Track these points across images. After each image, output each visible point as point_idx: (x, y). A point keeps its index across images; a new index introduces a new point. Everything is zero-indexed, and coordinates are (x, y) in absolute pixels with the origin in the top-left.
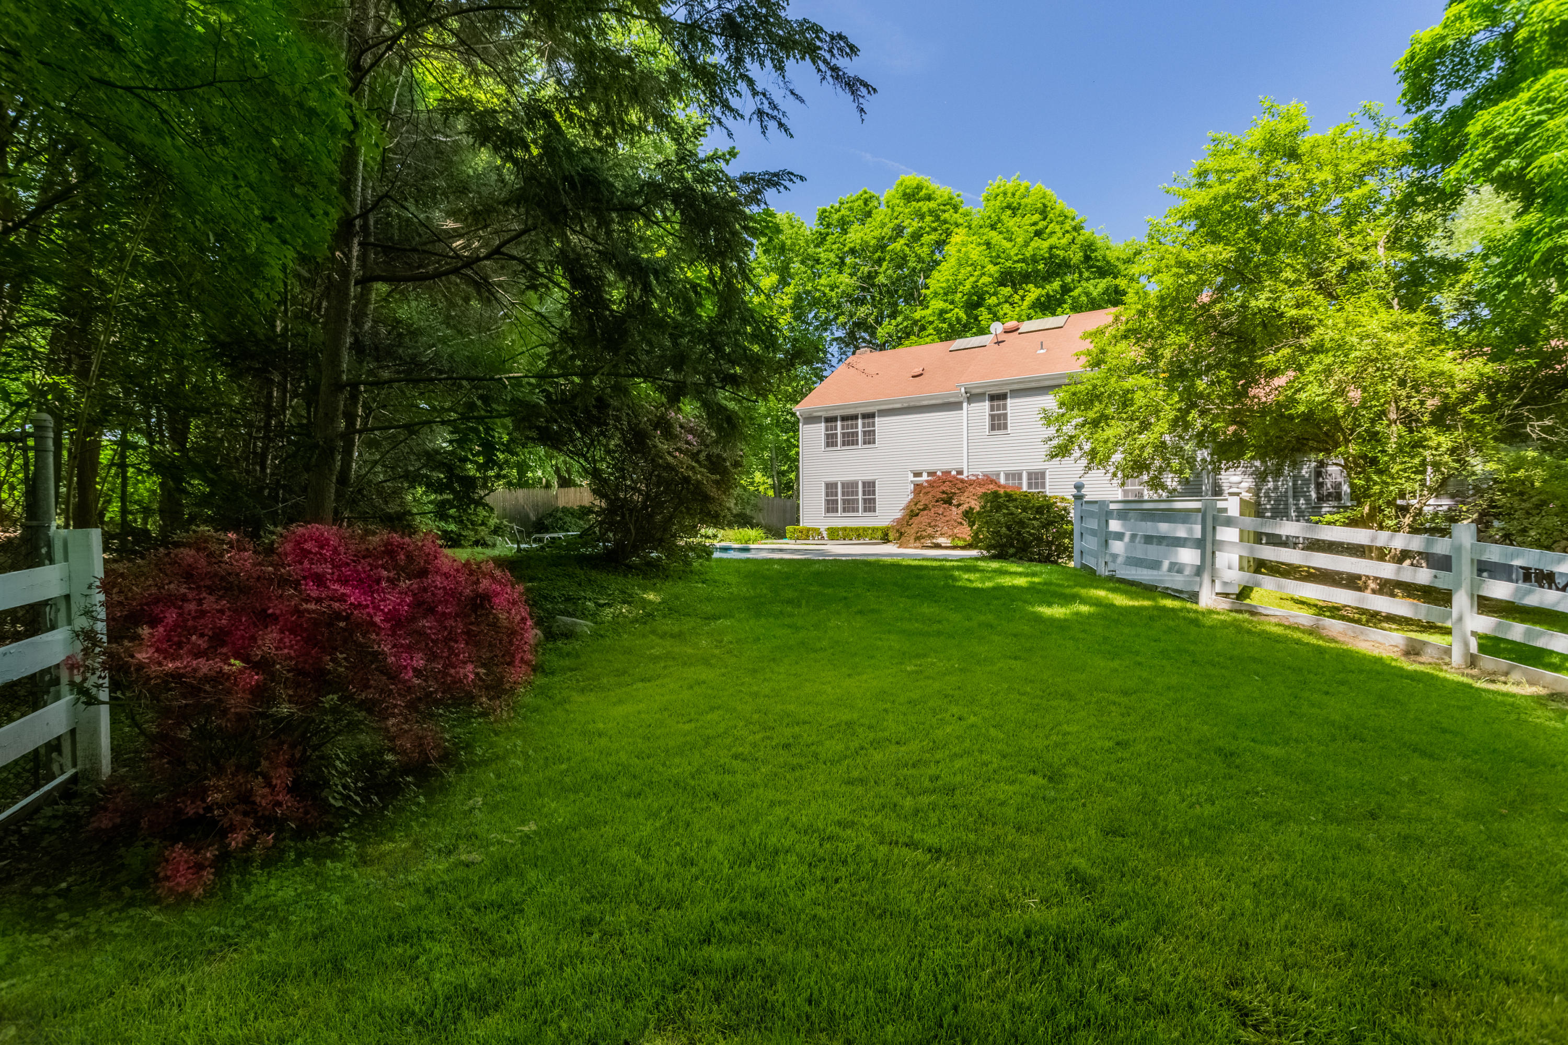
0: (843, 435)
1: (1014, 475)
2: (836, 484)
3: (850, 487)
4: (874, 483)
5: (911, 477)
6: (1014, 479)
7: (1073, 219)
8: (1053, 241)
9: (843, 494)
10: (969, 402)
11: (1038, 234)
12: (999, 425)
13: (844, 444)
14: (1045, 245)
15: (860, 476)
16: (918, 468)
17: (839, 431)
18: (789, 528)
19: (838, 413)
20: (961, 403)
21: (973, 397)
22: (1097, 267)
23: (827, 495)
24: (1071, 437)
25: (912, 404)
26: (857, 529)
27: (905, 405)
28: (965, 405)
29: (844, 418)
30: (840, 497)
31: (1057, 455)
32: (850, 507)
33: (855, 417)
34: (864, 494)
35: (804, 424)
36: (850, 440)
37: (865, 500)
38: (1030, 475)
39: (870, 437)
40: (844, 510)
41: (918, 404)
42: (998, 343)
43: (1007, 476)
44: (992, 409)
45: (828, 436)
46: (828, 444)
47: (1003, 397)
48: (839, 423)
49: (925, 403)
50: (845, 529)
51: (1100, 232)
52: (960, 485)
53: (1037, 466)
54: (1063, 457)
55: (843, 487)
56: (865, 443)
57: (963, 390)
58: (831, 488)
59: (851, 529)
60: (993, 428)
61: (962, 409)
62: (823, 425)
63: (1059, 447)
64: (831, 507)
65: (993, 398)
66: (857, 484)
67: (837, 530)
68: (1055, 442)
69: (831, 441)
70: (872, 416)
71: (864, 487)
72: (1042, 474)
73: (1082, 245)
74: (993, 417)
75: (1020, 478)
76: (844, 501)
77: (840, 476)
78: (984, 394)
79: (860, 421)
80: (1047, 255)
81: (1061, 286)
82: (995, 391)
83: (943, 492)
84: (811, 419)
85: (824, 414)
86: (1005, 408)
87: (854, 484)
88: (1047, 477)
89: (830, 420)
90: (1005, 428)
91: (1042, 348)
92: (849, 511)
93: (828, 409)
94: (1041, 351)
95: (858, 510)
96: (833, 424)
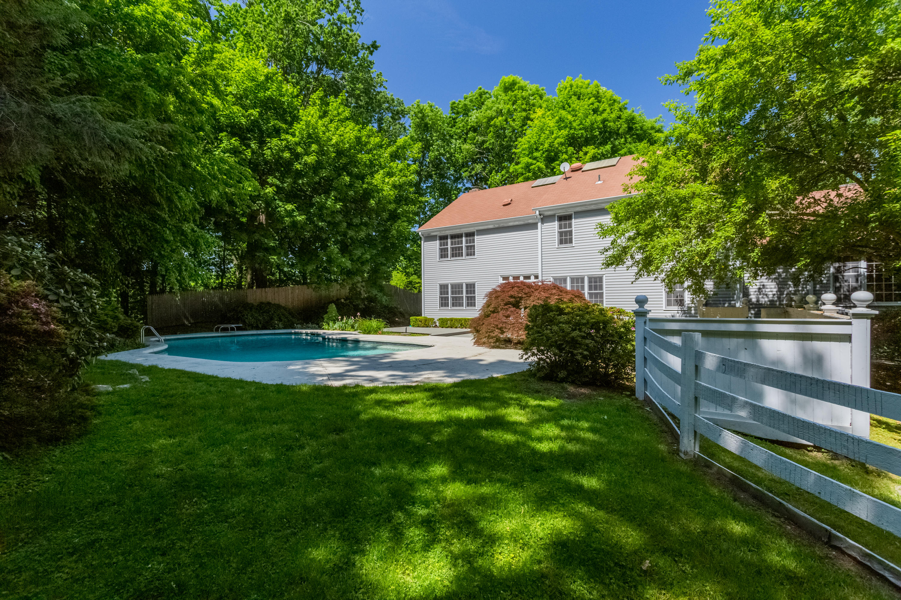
0: (452, 249)
1: (577, 279)
2: (447, 286)
3: (457, 288)
4: (474, 285)
5: (501, 281)
6: (578, 282)
7: (619, 103)
8: (605, 115)
9: (452, 293)
10: (543, 223)
11: (595, 111)
12: (566, 240)
13: (453, 256)
14: (599, 118)
15: (464, 280)
16: (506, 274)
17: (449, 246)
18: (412, 318)
19: (448, 233)
20: (536, 224)
21: (545, 218)
22: (637, 134)
23: (441, 294)
24: (625, 248)
25: (501, 225)
26: (460, 320)
27: (497, 226)
28: (539, 224)
29: (453, 237)
30: (450, 295)
31: (612, 264)
32: (457, 302)
33: (460, 236)
34: (467, 293)
35: (425, 242)
36: (457, 253)
37: (468, 297)
38: (590, 279)
39: (471, 251)
40: (453, 305)
41: (505, 225)
42: (566, 178)
43: (573, 280)
44: (560, 227)
45: (441, 250)
46: (442, 256)
47: (568, 218)
48: (449, 241)
49: (511, 224)
50: (451, 320)
51: (637, 111)
52: (527, 290)
53: (597, 272)
54: (618, 265)
55: (452, 288)
56: (468, 255)
57: (537, 213)
58: (443, 288)
59: (456, 320)
60: (561, 242)
61: (537, 228)
62: (438, 242)
63: (613, 256)
64: (444, 303)
65: (561, 218)
66: (462, 285)
67: (447, 320)
68: (610, 253)
69: (443, 254)
70: (470, 235)
71: (467, 287)
72: (601, 279)
73: (627, 120)
74: (561, 234)
75: (583, 282)
76: (453, 298)
77: (450, 281)
78: (554, 216)
79: (464, 239)
80: (601, 126)
81: (612, 148)
82: (562, 213)
83: (511, 297)
84: (430, 238)
85: (438, 234)
86: (570, 226)
87: (460, 286)
88: (604, 281)
89: (443, 238)
90: (571, 242)
91: (599, 180)
92: (456, 306)
93: (440, 230)
94: (599, 182)
95: (463, 306)
96: (445, 241)
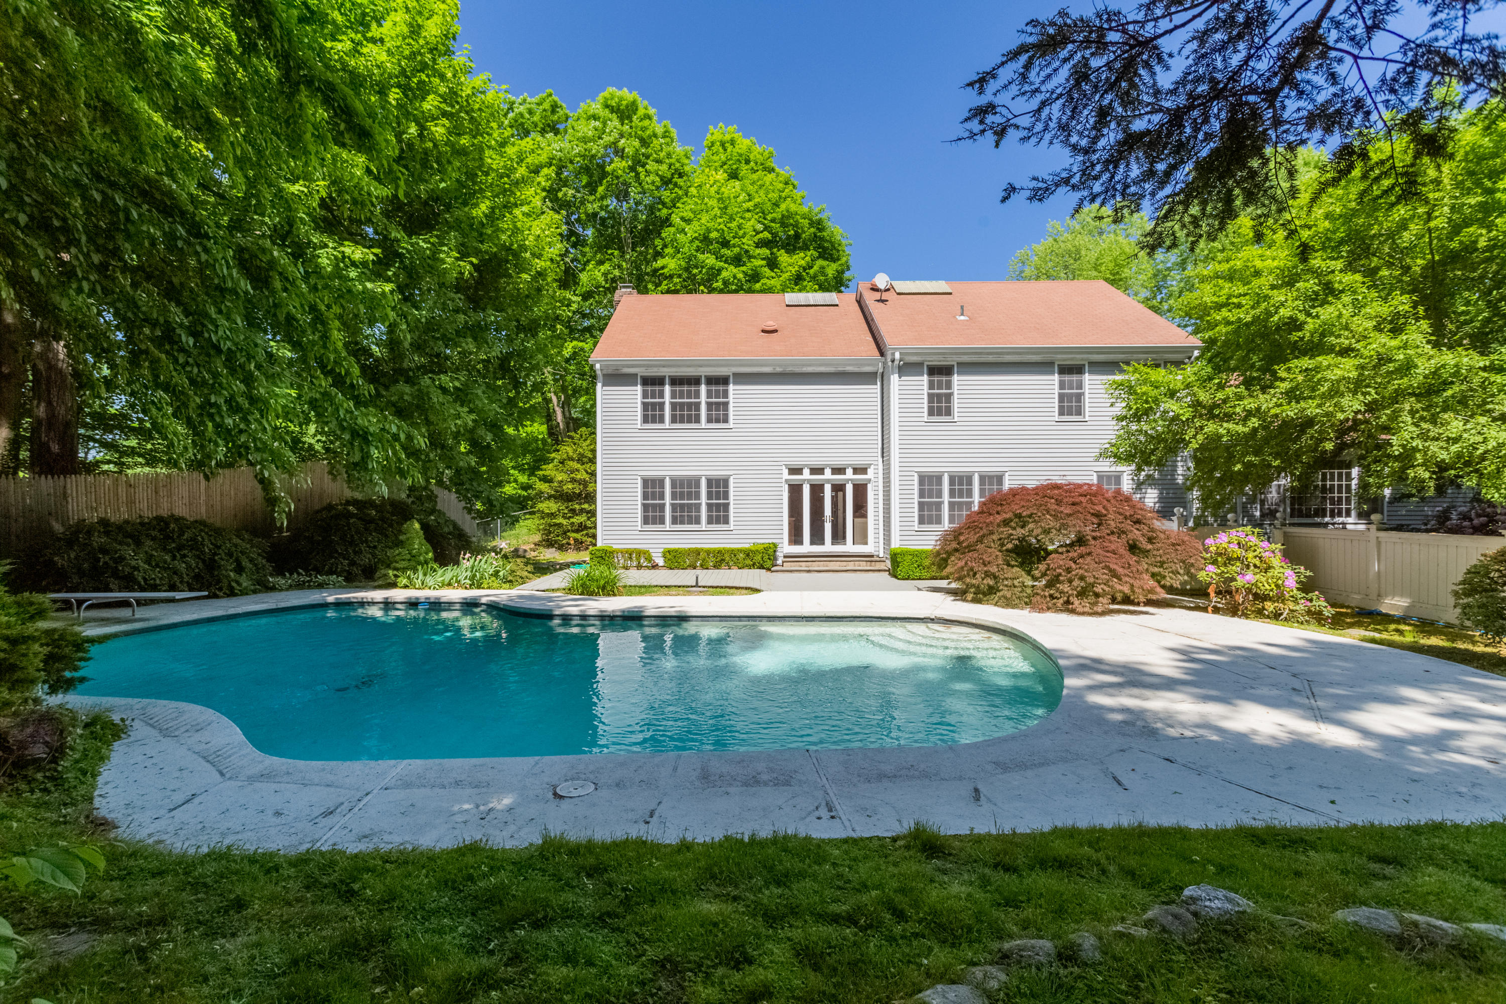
0: (675, 406)
1: (960, 478)
2: (661, 482)
3: (686, 487)
4: (727, 481)
5: (786, 475)
9: (674, 496)
10: (900, 375)
12: (939, 408)
13: (674, 420)
15: (704, 470)
16: (796, 462)
17: (667, 399)
19: (666, 372)
21: (905, 367)
23: (646, 496)
25: (790, 369)
27: (779, 370)
28: (894, 376)
29: (677, 381)
30: (668, 500)
32: (685, 515)
33: (696, 381)
34: (710, 496)
35: (606, 385)
36: (685, 415)
37: (710, 506)
38: (982, 478)
39: (719, 413)
40: (674, 521)
41: (797, 370)
42: (882, 301)
43: (952, 478)
44: (931, 386)
45: (646, 406)
46: (647, 419)
47: (945, 371)
48: (667, 389)
49: (810, 369)
50: (691, 551)
53: (995, 468)
55: (674, 486)
56: (710, 420)
57: (898, 355)
58: (650, 485)
60: (930, 412)
62: (639, 388)
64: (652, 516)
65: (932, 371)
66: (698, 481)
67: (680, 552)
69: (652, 414)
70: (719, 381)
71: (710, 486)
72: (1000, 479)
74: (930, 397)
75: (969, 482)
76: (675, 507)
77: (667, 469)
78: (920, 364)
79: (703, 388)
82: (936, 362)
84: (617, 378)
85: (641, 372)
86: (949, 385)
87: (694, 482)
88: (1007, 482)
89: (652, 382)
90: (949, 413)
91: (962, 314)
92: (682, 523)
93: (649, 365)
94: (962, 318)
95: (698, 522)
96: (657, 388)
